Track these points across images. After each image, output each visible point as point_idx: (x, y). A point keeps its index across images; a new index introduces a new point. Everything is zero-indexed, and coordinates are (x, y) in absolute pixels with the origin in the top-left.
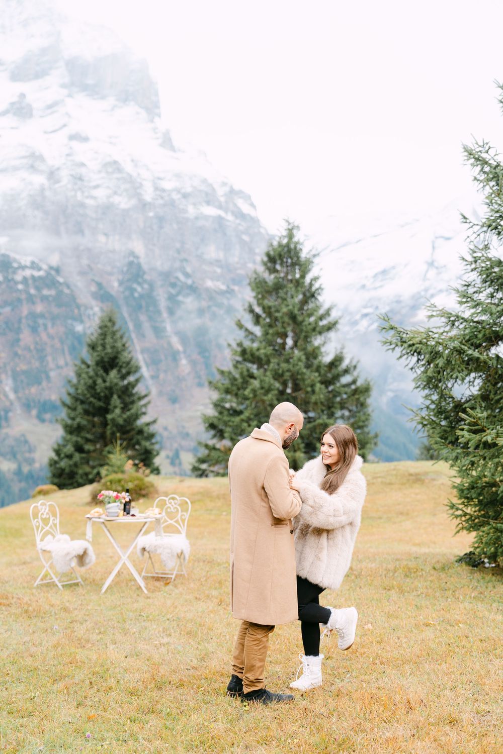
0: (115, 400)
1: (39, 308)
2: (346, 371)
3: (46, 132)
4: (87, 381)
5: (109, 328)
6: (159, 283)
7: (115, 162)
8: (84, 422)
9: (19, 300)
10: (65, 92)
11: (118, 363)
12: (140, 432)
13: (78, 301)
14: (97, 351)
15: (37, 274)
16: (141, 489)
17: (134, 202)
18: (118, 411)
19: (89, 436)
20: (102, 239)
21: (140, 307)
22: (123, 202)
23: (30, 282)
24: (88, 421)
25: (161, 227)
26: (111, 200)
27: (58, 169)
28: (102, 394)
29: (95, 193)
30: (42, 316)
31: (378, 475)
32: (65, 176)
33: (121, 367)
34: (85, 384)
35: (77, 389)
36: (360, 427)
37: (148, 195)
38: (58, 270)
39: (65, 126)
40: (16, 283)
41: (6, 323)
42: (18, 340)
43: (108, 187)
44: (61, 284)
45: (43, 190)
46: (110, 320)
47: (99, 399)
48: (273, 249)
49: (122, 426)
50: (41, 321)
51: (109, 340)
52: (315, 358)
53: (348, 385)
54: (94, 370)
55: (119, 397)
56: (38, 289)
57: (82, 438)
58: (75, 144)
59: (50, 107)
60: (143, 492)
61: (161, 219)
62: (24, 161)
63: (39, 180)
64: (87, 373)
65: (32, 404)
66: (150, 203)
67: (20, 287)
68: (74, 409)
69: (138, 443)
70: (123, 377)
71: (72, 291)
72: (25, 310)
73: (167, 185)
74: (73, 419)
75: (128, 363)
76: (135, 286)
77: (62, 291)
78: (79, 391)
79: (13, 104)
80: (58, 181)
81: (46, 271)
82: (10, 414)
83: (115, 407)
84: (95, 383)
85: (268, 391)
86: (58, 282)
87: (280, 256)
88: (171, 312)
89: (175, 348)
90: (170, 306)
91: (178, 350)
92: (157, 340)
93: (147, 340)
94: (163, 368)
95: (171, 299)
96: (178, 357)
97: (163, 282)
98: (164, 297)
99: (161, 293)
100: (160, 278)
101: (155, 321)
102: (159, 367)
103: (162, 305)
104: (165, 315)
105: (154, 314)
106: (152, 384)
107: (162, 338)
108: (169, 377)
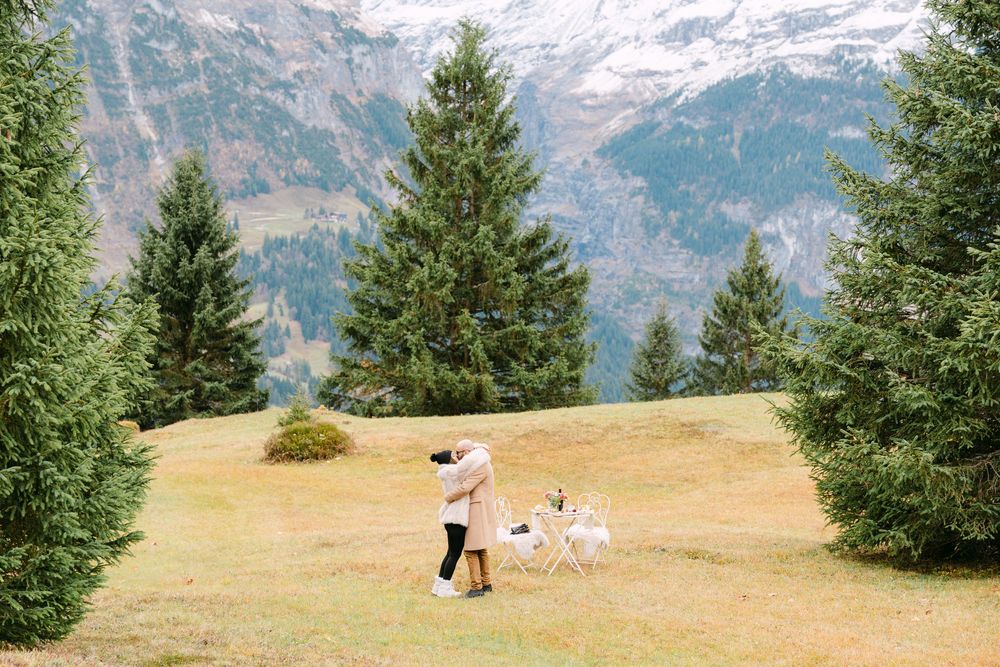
0: (206, 290)
2: (552, 254)
4: (163, 261)
5: (194, 181)
11: (208, 234)
12: (239, 336)
18: (210, 307)
28: (186, 281)
31: (640, 424)
33: (211, 239)
34: (162, 265)
35: (146, 272)
36: (571, 336)
47: (181, 289)
48: (446, 68)
49: (214, 329)
52: (509, 232)
53: (553, 273)
54: (172, 244)
55: (212, 287)
64: (163, 248)
70: (216, 255)
83: (205, 301)
85: (441, 283)
87: (457, 78)
88: (136, 68)
89: (144, 135)
90: (135, 57)
91: (150, 138)
92: (111, 119)
93: (92, 118)
94: (122, 171)
95: (137, 44)
96: (148, 152)
97: (122, 14)
98: (124, 42)
99: (118, 34)
100: (117, 6)
101: (108, 86)
102: (114, 169)
103: (121, 56)
104: (125, 73)
105: (106, 73)
106: (102, 200)
107: (119, 115)
108: (132, 189)
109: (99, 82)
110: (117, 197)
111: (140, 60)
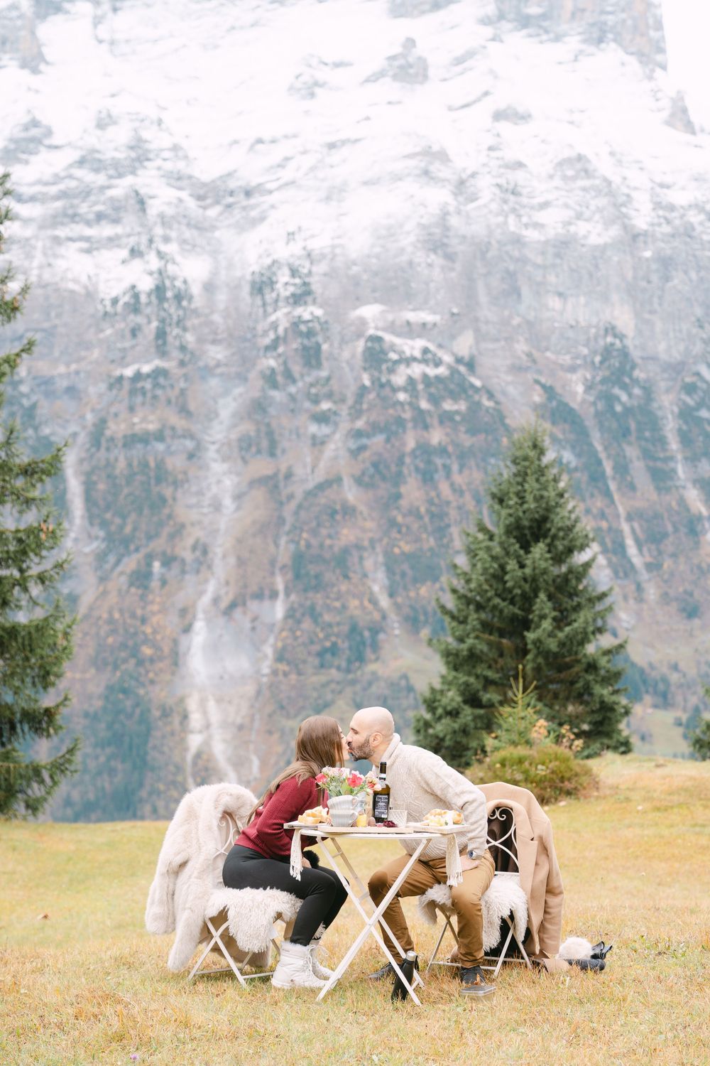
0: (542, 603)
1: (436, 436)
3: (450, 109)
4: (487, 565)
5: (532, 463)
6: (663, 385)
7: (580, 158)
8: (482, 647)
9: (400, 422)
10: (488, 31)
11: (549, 530)
12: (592, 667)
13: (508, 421)
14: (510, 507)
15: (432, 372)
16: (562, 779)
17: (615, 231)
18: (547, 625)
19: (490, 674)
20: (555, 303)
21: (626, 433)
22: (595, 233)
23: (420, 387)
24: (490, 644)
25: (667, 279)
26: (572, 229)
27: (473, 175)
28: (518, 591)
29: (541, 217)
30: (442, 451)
32: (485, 187)
33: (554, 537)
34: (485, 570)
35: (468, 581)
37: (642, 219)
38: (471, 365)
39: (486, 94)
40: (395, 390)
41: (375, 465)
42: (398, 496)
43: (566, 206)
44: (477, 390)
45: (445, 215)
46: (535, 446)
47: (512, 602)
49: (556, 655)
50: (439, 461)
51: (531, 484)
54: (501, 544)
55: (550, 597)
56: (434, 400)
57: (477, 677)
58: (504, 127)
59: (459, 61)
60: (567, 785)
61: (666, 263)
62: (412, 163)
63: (439, 197)
64: (488, 549)
65: (422, 618)
66: (645, 234)
67: (402, 396)
68: (463, 621)
69: (587, 689)
70: (559, 559)
71: (497, 403)
72: (410, 441)
73: (679, 197)
74: (461, 640)
75: (570, 529)
76: (617, 391)
77: (479, 404)
78: (473, 585)
79: (392, 58)
80: (473, 198)
81: (450, 367)
82: (381, 636)
83: (543, 617)
84: (502, 568)
86: (472, 386)
88: (685, 439)
89: (694, 510)
90: (685, 427)
91: (700, 513)
92: (659, 494)
93: (639, 494)
94: (671, 549)
95: (686, 414)
96: (699, 528)
97: (671, 383)
98: (672, 412)
99: (666, 404)
100: (666, 375)
101: (655, 459)
102: (662, 547)
103: (670, 427)
104: (674, 445)
105: (654, 445)
106: (650, 580)
107: (668, 490)
108: (682, 567)
109: (647, 455)
110: (666, 577)
111: (690, 431)
